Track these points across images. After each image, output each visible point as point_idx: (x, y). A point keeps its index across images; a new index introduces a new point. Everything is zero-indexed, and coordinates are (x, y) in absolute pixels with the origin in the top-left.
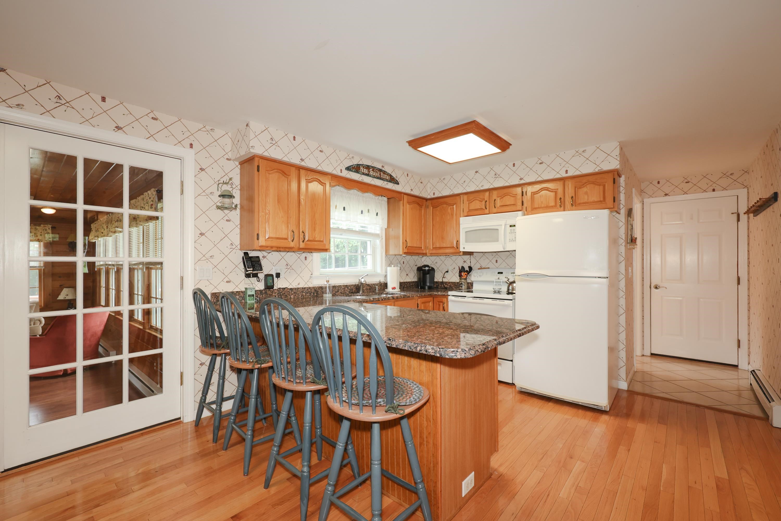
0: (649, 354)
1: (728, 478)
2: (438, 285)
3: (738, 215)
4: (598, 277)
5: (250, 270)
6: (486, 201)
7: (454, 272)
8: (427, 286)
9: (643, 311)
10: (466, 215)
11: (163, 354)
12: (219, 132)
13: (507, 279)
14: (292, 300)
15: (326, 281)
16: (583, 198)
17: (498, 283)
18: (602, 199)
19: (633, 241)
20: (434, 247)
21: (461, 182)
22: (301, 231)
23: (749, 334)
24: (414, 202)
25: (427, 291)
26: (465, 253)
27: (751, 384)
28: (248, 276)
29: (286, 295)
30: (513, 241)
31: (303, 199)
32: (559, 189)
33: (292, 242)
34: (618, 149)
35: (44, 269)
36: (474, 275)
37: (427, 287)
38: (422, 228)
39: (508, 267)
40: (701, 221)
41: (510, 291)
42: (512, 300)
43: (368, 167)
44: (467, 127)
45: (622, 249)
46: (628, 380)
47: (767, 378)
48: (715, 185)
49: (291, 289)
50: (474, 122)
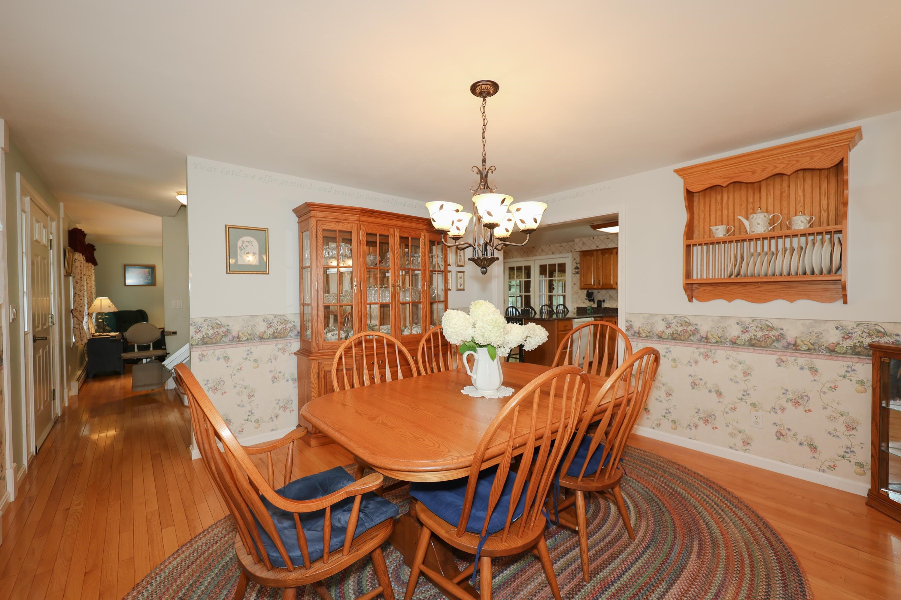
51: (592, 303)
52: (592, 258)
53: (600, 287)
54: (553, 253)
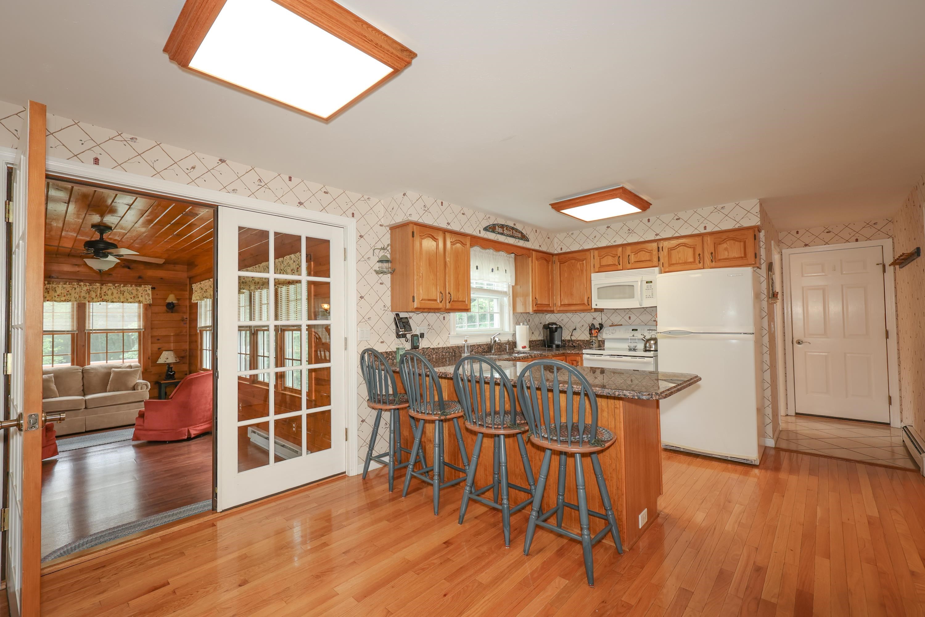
0: (794, 414)
1: (878, 516)
2: (565, 344)
3: (884, 266)
4: (744, 333)
5: (402, 331)
6: (619, 257)
7: (583, 330)
8: (554, 344)
9: (785, 368)
10: (597, 270)
11: (331, 411)
12: (374, 200)
13: (643, 336)
14: (434, 360)
15: (464, 341)
16: (723, 254)
17: (633, 340)
18: (743, 255)
19: (774, 295)
20: (562, 303)
21: (591, 237)
22: (447, 292)
23: (900, 390)
24: (542, 258)
25: (554, 349)
26: (596, 310)
27: (903, 441)
28: (398, 336)
29: (429, 355)
30: (650, 297)
31: (449, 261)
32: (697, 245)
33: (441, 303)
34: (758, 205)
35: (143, 332)
36: (606, 332)
37: (554, 346)
38: (549, 284)
39: (643, 323)
40: (844, 272)
41: (648, 349)
42: (652, 357)
43: (502, 226)
44: (614, 192)
45: (765, 304)
46: (775, 437)
47: (919, 432)
48: (857, 235)
49: (433, 349)
50: (622, 188)
51: (403, 340)
54: (300, 203)
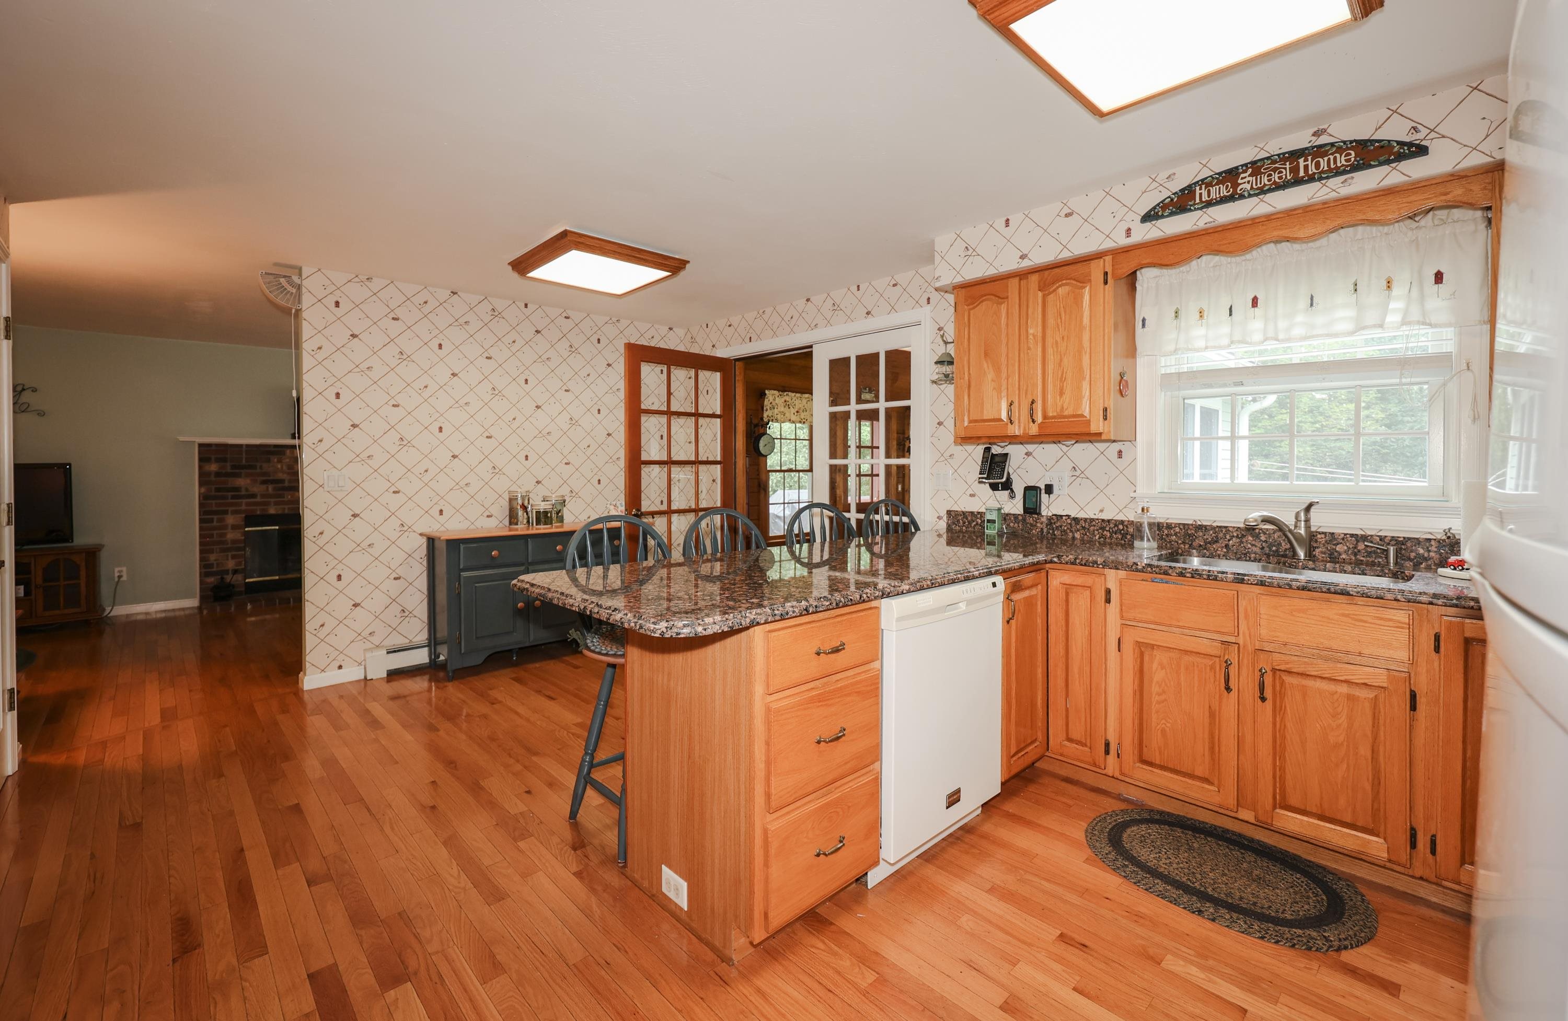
29: (1064, 531)
33: (1012, 423)
49: (1076, 519)
51: (1004, 495)
52: (1003, 308)
53: (1034, 430)
54: (868, 313)
